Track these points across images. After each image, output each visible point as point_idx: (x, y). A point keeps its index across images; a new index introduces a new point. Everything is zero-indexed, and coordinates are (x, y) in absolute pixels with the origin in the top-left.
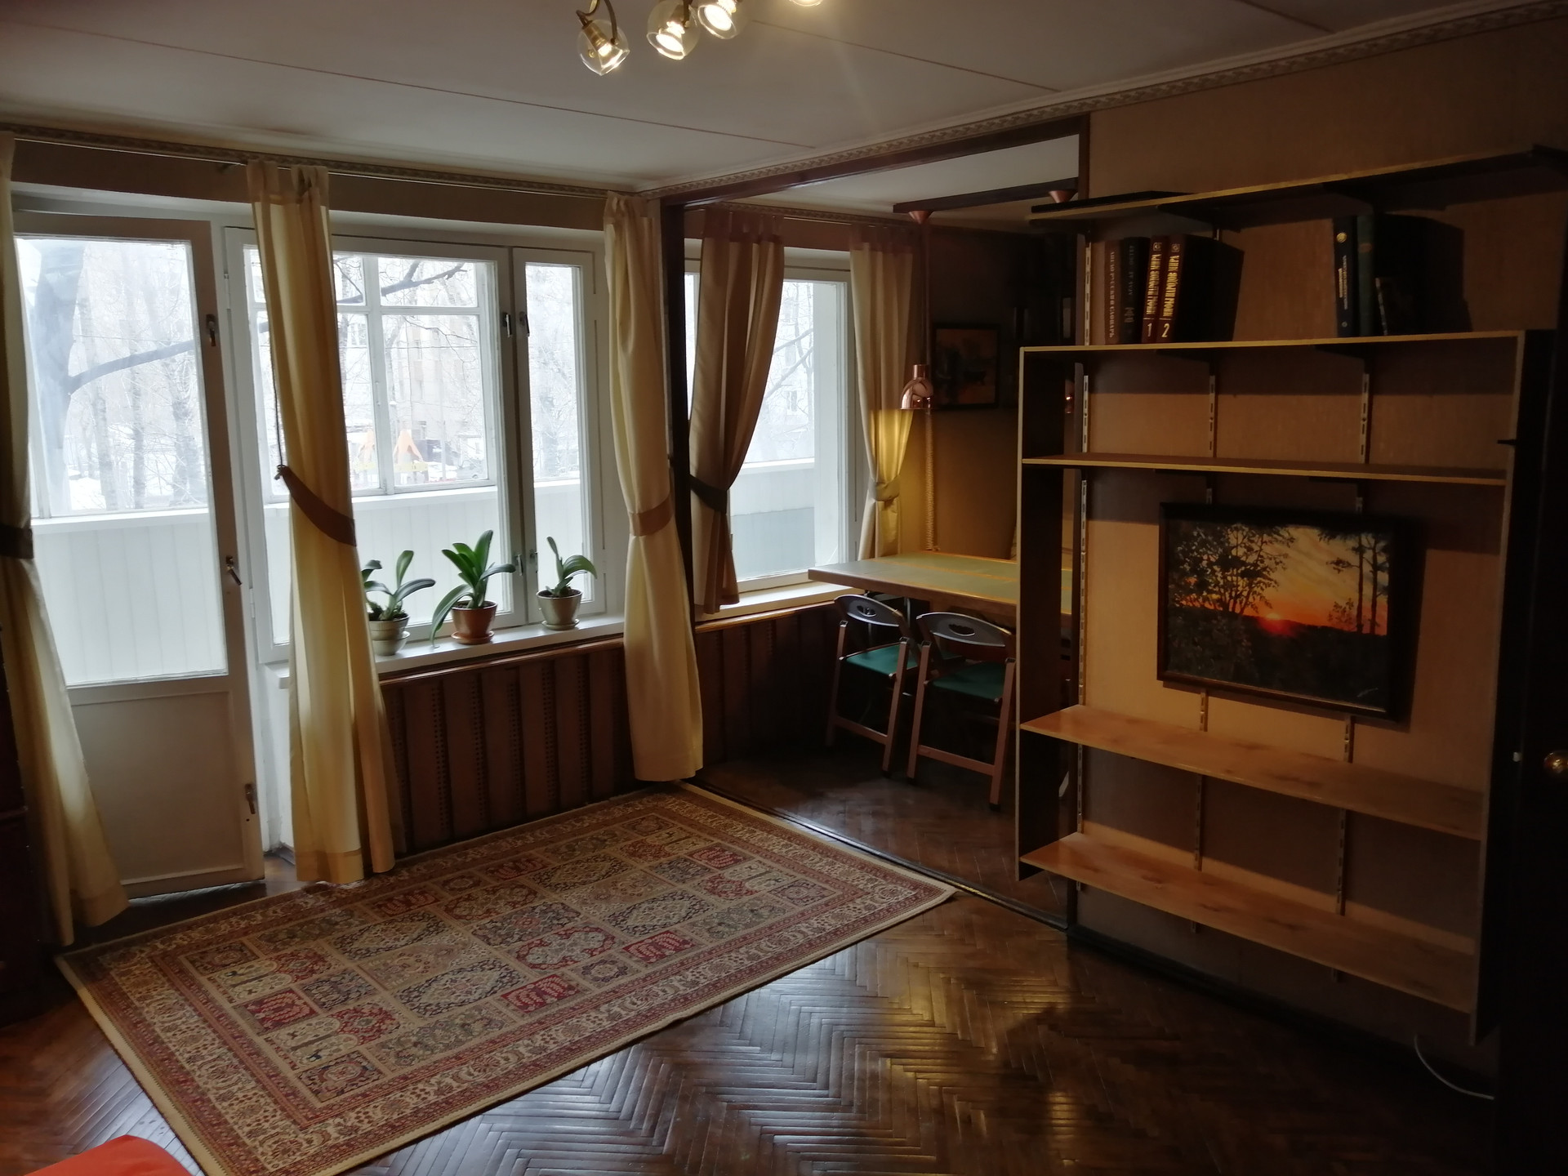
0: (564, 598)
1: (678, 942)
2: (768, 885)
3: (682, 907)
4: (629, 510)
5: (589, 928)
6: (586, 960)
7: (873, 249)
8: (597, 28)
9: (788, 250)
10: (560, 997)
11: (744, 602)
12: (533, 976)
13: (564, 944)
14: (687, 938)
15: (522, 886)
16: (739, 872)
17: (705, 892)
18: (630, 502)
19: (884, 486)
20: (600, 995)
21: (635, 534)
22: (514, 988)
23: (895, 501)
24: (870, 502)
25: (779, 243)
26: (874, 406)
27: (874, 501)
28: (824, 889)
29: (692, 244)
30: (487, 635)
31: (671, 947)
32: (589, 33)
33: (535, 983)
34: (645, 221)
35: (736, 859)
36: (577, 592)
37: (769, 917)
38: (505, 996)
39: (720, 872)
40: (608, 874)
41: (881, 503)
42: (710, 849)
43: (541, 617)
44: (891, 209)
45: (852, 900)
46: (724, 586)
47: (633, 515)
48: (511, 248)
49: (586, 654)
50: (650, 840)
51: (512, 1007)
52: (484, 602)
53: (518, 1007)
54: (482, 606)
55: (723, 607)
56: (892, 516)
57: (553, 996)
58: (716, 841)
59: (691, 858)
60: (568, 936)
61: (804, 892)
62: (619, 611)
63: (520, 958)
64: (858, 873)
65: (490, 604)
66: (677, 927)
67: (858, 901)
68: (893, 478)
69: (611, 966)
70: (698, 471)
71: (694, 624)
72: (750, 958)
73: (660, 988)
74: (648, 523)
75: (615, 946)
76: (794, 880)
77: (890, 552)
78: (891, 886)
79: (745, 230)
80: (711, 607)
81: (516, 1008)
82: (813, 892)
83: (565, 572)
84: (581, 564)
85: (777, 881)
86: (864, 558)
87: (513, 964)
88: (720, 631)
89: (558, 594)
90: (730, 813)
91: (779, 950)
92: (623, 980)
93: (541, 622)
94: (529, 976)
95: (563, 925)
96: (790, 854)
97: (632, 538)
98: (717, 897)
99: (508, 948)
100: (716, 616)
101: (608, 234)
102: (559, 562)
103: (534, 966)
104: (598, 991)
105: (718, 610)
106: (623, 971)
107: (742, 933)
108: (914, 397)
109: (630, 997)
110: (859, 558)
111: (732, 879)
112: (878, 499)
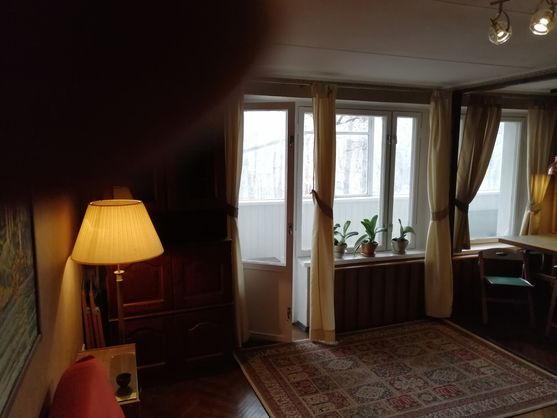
0: (402, 242)
1: (456, 391)
2: (491, 372)
3: (454, 375)
4: (431, 210)
5: (417, 377)
6: (419, 391)
7: (540, 108)
9: (503, 110)
10: (411, 406)
11: (473, 249)
12: (398, 394)
13: (408, 381)
14: (460, 390)
15: (386, 353)
16: (477, 363)
17: (463, 369)
18: (431, 206)
19: (535, 205)
20: (428, 408)
21: (433, 219)
22: (391, 397)
23: (540, 212)
24: (527, 212)
26: (534, 172)
27: (529, 211)
28: (519, 379)
30: (374, 254)
31: (453, 393)
33: (399, 397)
34: (447, 101)
35: (474, 357)
36: (406, 240)
37: (494, 388)
38: (388, 400)
39: (468, 362)
40: (419, 354)
41: (533, 213)
42: (462, 350)
43: (393, 248)
45: (534, 387)
47: (433, 213)
48: (392, 112)
49: (410, 265)
50: (434, 341)
51: (392, 406)
52: (374, 241)
53: (395, 406)
54: (373, 243)
55: (463, 250)
56: (538, 218)
57: (408, 405)
58: (463, 347)
59: (453, 353)
60: (409, 379)
61: (510, 379)
63: (392, 384)
64: (533, 375)
66: (454, 383)
67: (537, 388)
68: (539, 202)
69: (430, 396)
70: (457, 197)
71: (452, 256)
72: (492, 405)
73: (453, 411)
74: (438, 216)
75: (429, 387)
76: (503, 372)
77: (535, 233)
78: (552, 384)
82: (513, 380)
83: (403, 233)
84: (409, 230)
85: (495, 370)
86: (523, 235)
87: (389, 387)
89: (400, 240)
90: (467, 335)
91: (504, 404)
92: (437, 404)
93: (392, 250)
94: (396, 393)
95: (406, 373)
96: (498, 359)
97: (431, 222)
98: (468, 373)
99: (386, 379)
101: (431, 106)
102: (402, 228)
103: (397, 389)
104: (426, 407)
105: (461, 251)
106: (435, 399)
107: (484, 392)
108: (555, 170)
109: (441, 412)
110: (520, 235)
111: (474, 366)
112: (532, 210)
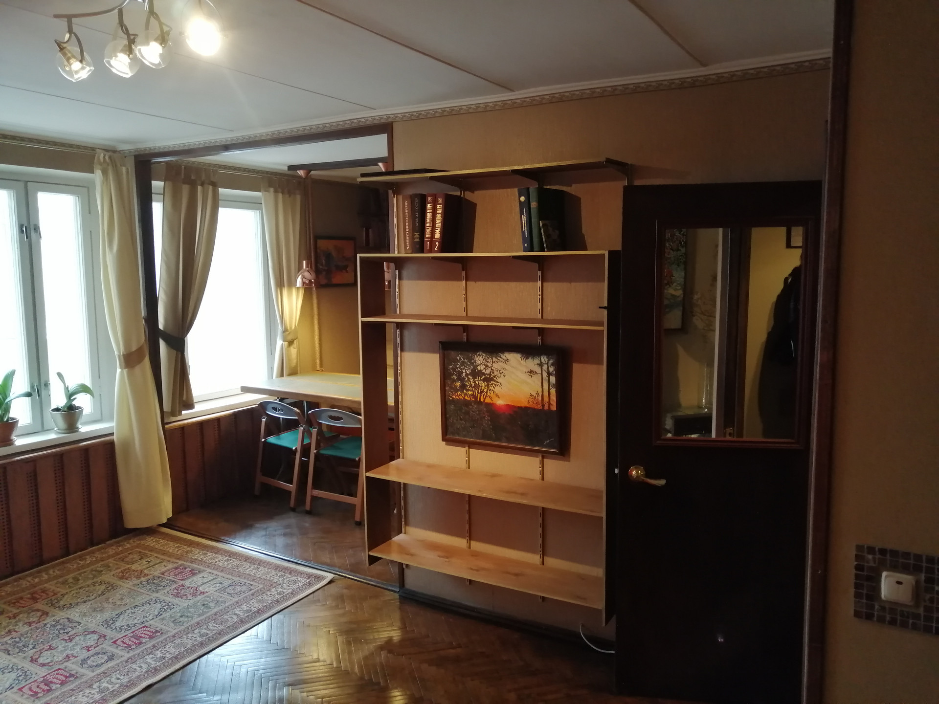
0: (71, 413)
1: (152, 632)
2: (215, 587)
3: (155, 609)
4: (116, 353)
5: (87, 632)
6: (85, 654)
7: (276, 191)
8: (70, 52)
9: (221, 190)
10: (63, 683)
11: (198, 408)
12: (42, 672)
13: (68, 646)
14: (158, 629)
15: (38, 610)
16: (197, 580)
17: (171, 596)
18: (116, 347)
19: (288, 333)
20: (94, 677)
21: (121, 368)
22: (27, 682)
23: (295, 342)
24: (279, 342)
25: (215, 185)
26: (280, 285)
27: (282, 342)
28: (251, 585)
29: (157, 185)
30: (12, 440)
31: (146, 636)
32: (65, 55)
33: (43, 677)
34: (124, 169)
35: (193, 573)
36: (80, 408)
37: (215, 607)
38: (20, 689)
39: (182, 582)
40: (103, 594)
41: (286, 344)
42: (176, 568)
43: (53, 425)
44: (286, 168)
45: (270, 590)
46: (184, 398)
47: (119, 356)
48: (26, 182)
49: (86, 449)
50: (134, 567)
51: (26, 696)
52: (9, 418)
53: (31, 695)
54: (8, 420)
55: (184, 412)
56: (293, 351)
57: (58, 684)
58: (181, 562)
59: (163, 576)
60: (71, 640)
61: (238, 588)
62: (111, 419)
63: (33, 660)
64: (274, 573)
65: (13, 419)
66: (151, 622)
67: (273, 590)
68: (293, 328)
69: (102, 656)
70: (165, 326)
71: (163, 424)
72: (201, 636)
73: (138, 665)
74: (130, 360)
75: (106, 641)
76: (232, 581)
77: (293, 373)
78: (294, 578)
79: (193, 178)
80: (175, 412)
81: (29, 696)
82: (244, 588)
83: (70, 395)
84: (84, 389)
85: (221, 583)
86: (277, 377)
87: (27, 665)
88: (183, 428)
89: (66, 409)
90: (191, 544)
91: (221, 628)
92: (111, 664)
93: (53, 429)
94: (39, 672)
95: (67, 633)
96: (230, 565)
97: (119, 370)
98: (180, 599)
99: (24, 655)
100: (179, 418)
101: (97, 176)
102: (67, 389)
103: (43, 665)
104: (92, 674)
105: (180, 414)
106: (111, 658)
107: (196, 620)
108: (304, 280)
109: (116, 675)
110: (274, 377)
111: (191, 586)
112: (284, 341)
